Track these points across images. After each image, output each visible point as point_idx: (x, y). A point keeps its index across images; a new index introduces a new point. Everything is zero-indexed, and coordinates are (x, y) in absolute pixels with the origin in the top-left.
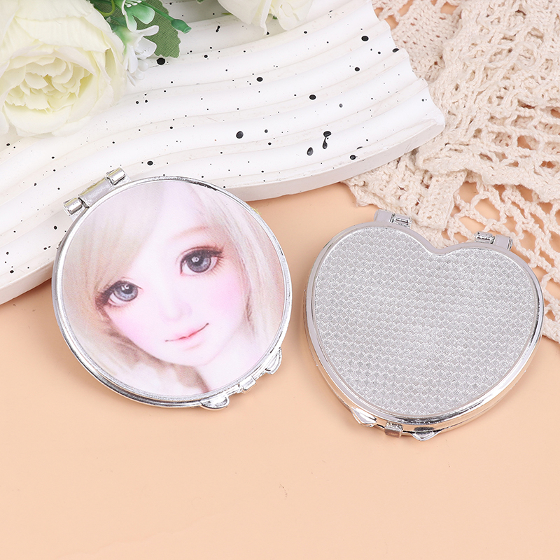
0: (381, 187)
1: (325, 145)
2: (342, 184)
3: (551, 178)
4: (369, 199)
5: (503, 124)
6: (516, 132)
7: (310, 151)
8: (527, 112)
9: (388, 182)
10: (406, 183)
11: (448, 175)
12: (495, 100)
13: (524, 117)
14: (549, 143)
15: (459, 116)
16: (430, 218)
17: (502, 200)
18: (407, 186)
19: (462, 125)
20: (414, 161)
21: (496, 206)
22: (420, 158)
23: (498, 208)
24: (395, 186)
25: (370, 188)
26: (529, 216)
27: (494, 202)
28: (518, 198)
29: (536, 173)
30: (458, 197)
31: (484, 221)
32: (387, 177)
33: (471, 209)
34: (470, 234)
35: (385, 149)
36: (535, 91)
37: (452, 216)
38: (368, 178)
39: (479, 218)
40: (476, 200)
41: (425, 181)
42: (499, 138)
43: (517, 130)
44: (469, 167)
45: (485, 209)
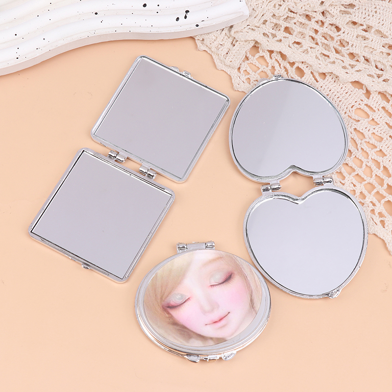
0: (211, 42)
1: (186, 17)
2: (192, 38)
3: (296, 50)
4: (204, 48)
5: (279, 19)
6: (285, 24)
7: (178, 19)
8: (292, 15)
9: (215, 40)
10: (224, 42)
11: (246, 41)
12: (277, 6)
13: (291, 17)
14: (300, 32)
15: (258, 12)
16: (231, 61)
17: (271, 58)
18: (224, 44)
19: (258, 17)
20: (230, 31)
21: (267, 60)
22: (233, 30)
23: (268, 62)
24: (218, 43)
25: (205, 42)
26: (283, 68)
27: (266, 58)
28: (279, 58)
29: (289, 46)
30: (248, 53)
31: (260, 66)
32: (215, 38)
33: (254, 60)
34: (251, 71)
35: (214, 24)
36: (298, 5)
37: (244, 61)
38: (205, 37)
39: (258, 64)
40: (257, 55)
41: (234, 43)
42: (276, 26)
43: (285, 23)
44: (256, 39)
45: (261, 60)
